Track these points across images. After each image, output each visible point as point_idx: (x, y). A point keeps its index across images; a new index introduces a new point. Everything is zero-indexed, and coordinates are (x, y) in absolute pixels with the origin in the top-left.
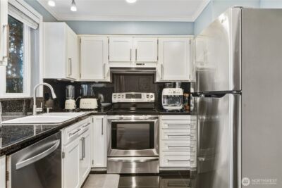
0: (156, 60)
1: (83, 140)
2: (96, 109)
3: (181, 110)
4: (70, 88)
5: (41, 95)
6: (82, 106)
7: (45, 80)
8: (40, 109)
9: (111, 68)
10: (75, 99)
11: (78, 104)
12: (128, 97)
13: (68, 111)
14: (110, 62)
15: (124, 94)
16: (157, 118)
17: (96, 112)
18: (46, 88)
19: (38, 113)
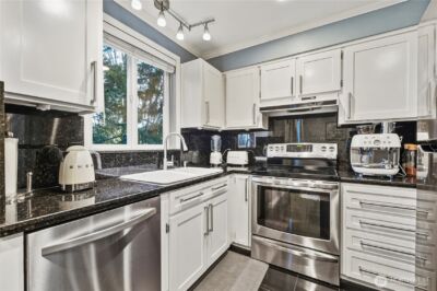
0: (338, 88)
1: (210, 209)
2: (245, 166)
3: (395, 177)
4: (216, 138)
6: (229, 161)
8: (171, 163)
9: (261, 109)
10: (222, 151)
11: (225, 158)
12: (290, 149)
13: (213, 166)
14: (261, 101)
15: (285, 145)
16: (336, 187)
17: (245, 169)
19: (169, 168)
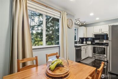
1: (86, 49)
4: (85, 39)
5: (79, 41)
6: (87, 43)
7: (80, 38)
8: (79, 43)
12: (99, 41)
13: (84, 44)
14: (94, 33)
15: (98, 40)
18: (79, 40)
